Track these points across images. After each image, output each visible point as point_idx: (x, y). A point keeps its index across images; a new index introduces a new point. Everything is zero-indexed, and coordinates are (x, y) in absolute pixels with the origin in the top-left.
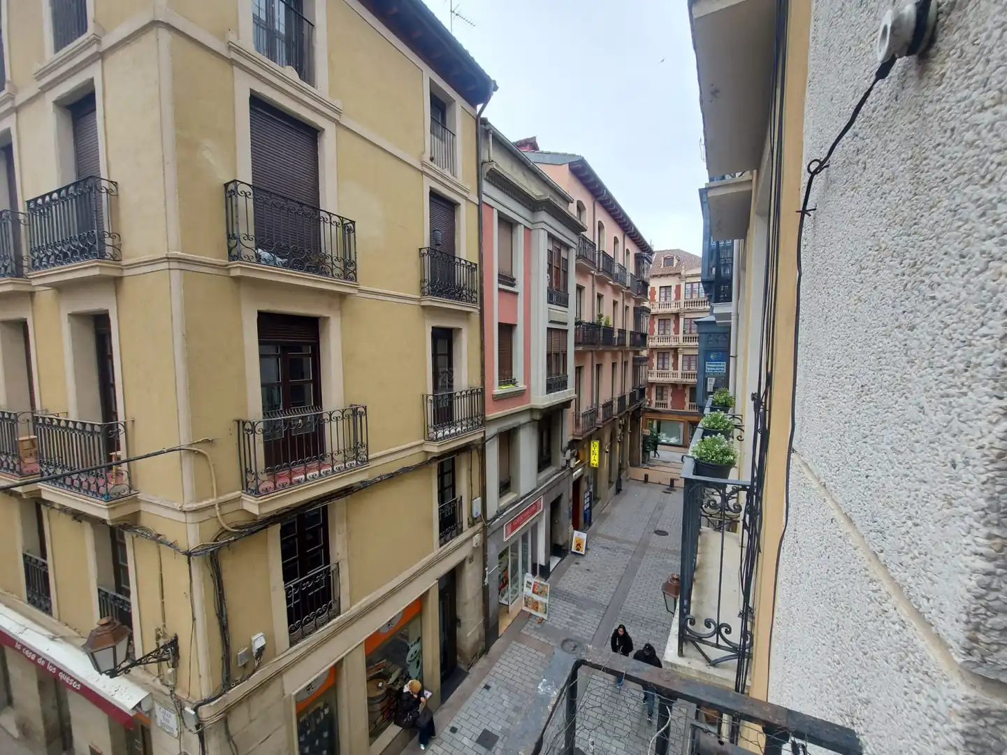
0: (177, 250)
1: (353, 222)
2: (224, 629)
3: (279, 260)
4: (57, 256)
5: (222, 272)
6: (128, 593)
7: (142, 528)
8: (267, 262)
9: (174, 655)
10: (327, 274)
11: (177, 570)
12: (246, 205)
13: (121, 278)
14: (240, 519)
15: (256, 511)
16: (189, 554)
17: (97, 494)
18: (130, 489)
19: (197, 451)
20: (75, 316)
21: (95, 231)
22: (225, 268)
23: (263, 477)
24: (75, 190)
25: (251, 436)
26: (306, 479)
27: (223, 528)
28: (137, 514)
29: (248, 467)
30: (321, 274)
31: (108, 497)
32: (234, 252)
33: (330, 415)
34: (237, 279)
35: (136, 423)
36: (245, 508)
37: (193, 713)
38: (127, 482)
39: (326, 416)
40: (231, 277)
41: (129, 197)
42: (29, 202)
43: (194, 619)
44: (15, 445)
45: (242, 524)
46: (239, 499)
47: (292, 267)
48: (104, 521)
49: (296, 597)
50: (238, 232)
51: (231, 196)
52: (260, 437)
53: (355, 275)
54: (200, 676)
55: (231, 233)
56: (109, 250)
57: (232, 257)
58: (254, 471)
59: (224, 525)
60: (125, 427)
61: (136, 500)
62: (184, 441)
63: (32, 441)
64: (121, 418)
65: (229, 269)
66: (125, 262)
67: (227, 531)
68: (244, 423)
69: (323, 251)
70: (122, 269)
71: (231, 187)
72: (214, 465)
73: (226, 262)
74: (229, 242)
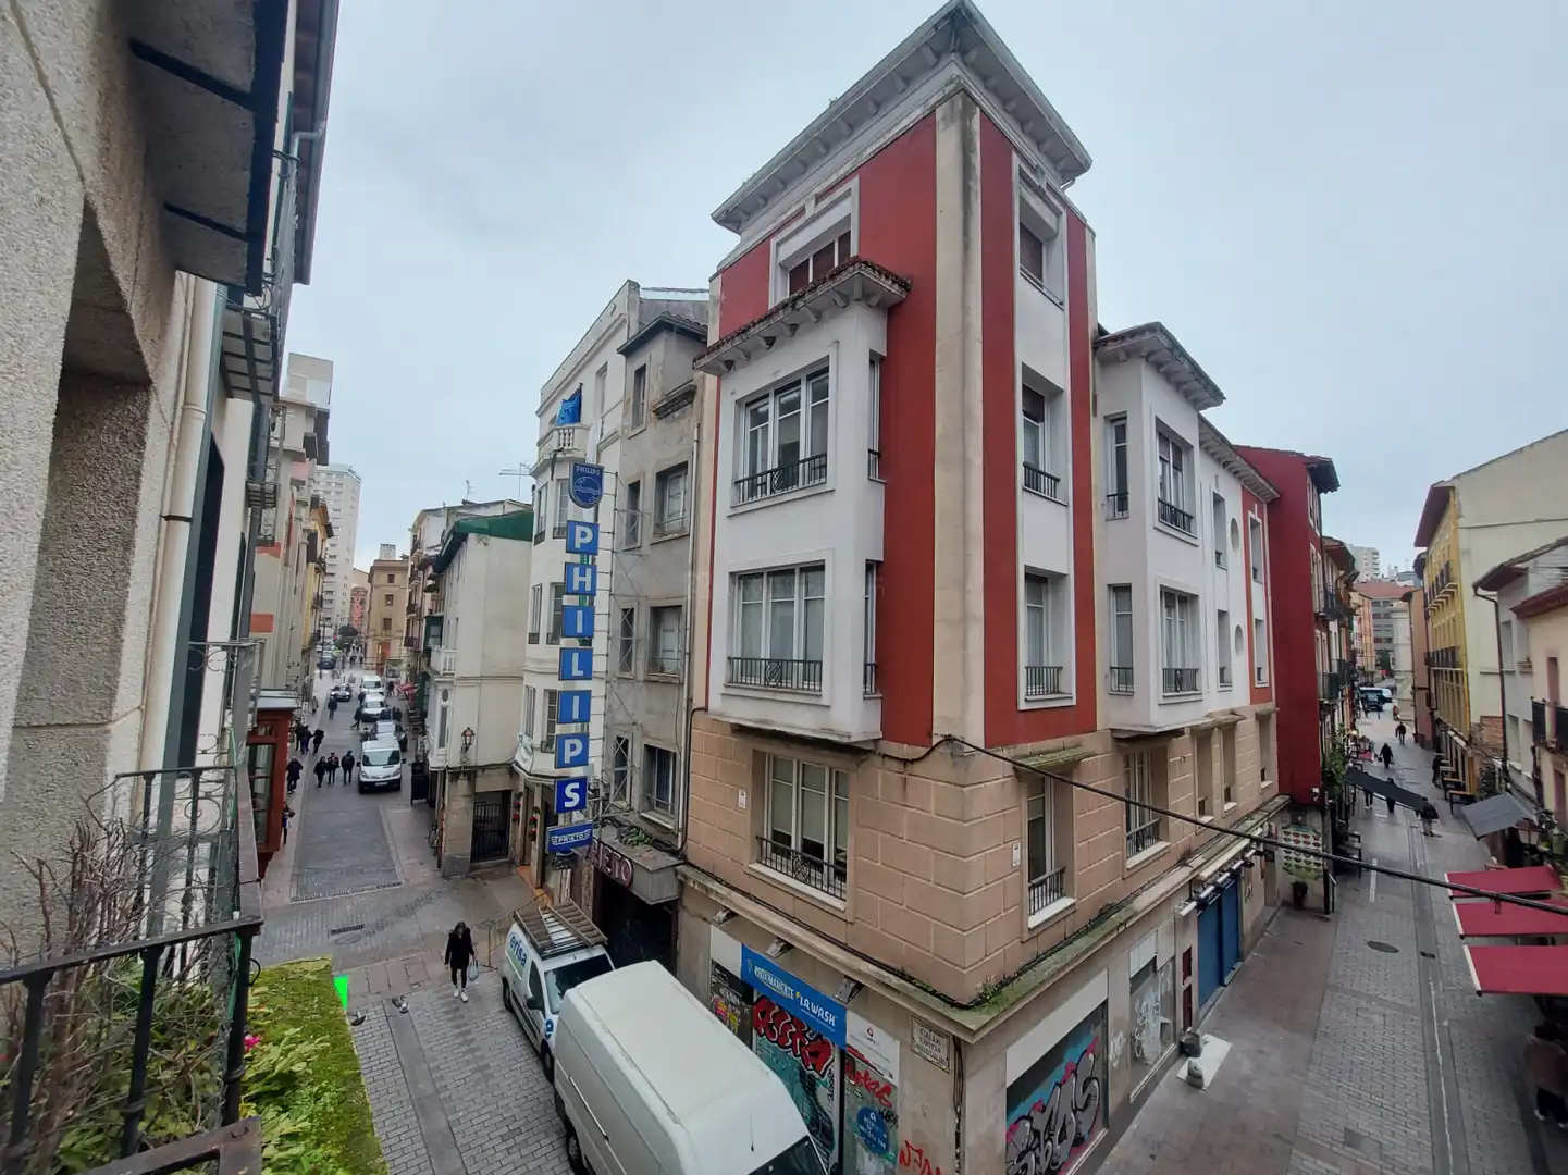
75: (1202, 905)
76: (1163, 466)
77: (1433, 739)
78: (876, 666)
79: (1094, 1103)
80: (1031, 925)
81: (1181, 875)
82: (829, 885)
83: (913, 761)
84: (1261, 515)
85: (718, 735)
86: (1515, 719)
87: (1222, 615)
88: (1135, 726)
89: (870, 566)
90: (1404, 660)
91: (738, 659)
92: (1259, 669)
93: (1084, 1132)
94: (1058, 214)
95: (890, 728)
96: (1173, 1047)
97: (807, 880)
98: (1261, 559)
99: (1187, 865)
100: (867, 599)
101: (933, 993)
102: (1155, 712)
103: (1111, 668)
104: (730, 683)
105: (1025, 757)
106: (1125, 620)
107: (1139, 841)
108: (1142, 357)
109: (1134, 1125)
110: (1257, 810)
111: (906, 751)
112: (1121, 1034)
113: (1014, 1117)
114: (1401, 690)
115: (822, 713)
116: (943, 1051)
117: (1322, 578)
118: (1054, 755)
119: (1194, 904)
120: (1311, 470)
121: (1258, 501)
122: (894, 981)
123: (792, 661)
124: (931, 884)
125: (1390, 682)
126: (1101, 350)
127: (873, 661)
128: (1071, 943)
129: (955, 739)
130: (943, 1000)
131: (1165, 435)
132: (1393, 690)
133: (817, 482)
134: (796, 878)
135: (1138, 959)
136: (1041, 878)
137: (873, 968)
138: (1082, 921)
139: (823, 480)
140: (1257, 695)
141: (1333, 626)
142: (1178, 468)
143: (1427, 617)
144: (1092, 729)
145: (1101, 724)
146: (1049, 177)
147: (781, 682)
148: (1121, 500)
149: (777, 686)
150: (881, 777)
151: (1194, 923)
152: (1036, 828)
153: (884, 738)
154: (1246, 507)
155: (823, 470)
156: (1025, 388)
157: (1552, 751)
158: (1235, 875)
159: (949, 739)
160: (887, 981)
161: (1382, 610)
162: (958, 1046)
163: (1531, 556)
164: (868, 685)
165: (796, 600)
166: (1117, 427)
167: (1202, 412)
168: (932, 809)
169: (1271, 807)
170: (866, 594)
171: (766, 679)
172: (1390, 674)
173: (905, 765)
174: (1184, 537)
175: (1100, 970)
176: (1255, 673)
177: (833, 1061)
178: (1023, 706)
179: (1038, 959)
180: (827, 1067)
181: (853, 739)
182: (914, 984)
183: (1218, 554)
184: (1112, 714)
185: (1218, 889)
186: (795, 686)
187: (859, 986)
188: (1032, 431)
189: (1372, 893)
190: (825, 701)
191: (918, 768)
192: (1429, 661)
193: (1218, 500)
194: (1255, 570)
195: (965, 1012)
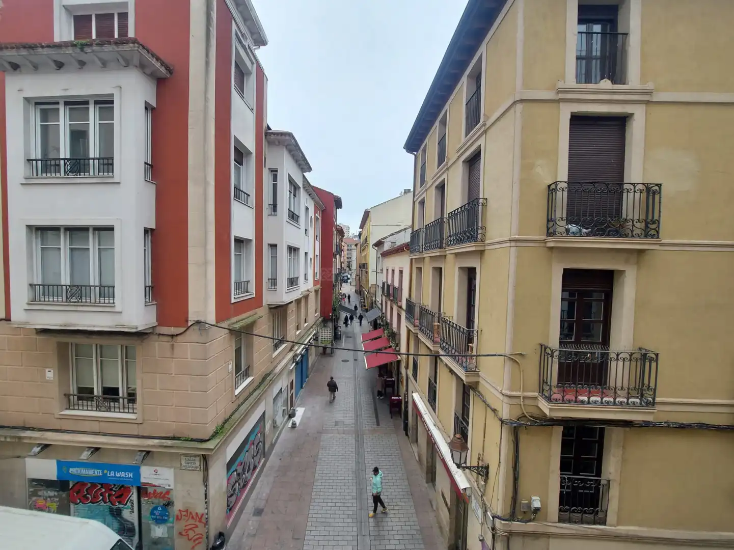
0: (515, 235)
1: (659, 185)
2: (516, 479)
3: (584, 230)
4: (458, 240)
5: (542, 245)
6: (468, 423)
7: (479, 392)
8: (574, 234)
9: (486, 475)
10: (626, 236)
11: (494, 427)
12: (562, 197)
13: (483, 251)
14: (536, 413)
15: (547, 412)
16: (502, 422)
17: (461, 365)
18: (476, 367)
19: (515, 359)
20: (460, 268)
21: (475, 227)
22: (545, 242)
23: (555, 390)
24: (468, 206)
25: (550, 359)
26: (589, 402)
27: (523, 413)
28: (477, 383)
29: (545, 379)
30: (620, 236)
31: (467, 369)
32: (551, 230)
33: (618, 355)
34: (551, 248)
35: (483, 332)
36: (539, 406)
37: (492, 519)
38: (475, 364)
39: (613, 356)
40: (548, 247)
41: (492, 206)
42: (449, 214)
43: (500, 462)
44: (433, 326)
45: (537, 416)
46: (535, 398)
47: (594, 235)
48: (462, 380)
49: (568, 487)
50: (555, 216)
51: (552, 193)
52: (556, 361)
53: (658, 232)
54: (498, 499)
55: (550, 218)
56: (480, 236)
57: (549, 234)
58: (549, 383)
59: (525, 412)
60: (477, 333)
61: (478, 375)
62: (508, 352)
63: (438, 325)
64: (476, 328)
65: (546, 243)
66: (487, 242)
67: (525, 416)
68: (545, 348)
69: (624, 216)
70: (485, 246)
71: (553, 187)
72: (523, 371)
73: (544, 237)
74: (548, 223)
75: (297, 364)
76: (290, 194)
77: (359, 292)
78: (152, 287)
79: (260, 451)
80: (236, 394)
81: (291, 354)
82: (124, 408)
83: (177, 335)
84: (319, 216)
85: (22, 336)
86: (378, 286)
87: (306, 253)
88: (277, 302)
89: (146, 231)
90: (354, 266)
91: (39, 285)
92: (316, 273)
93: (256, 464)
94: (253, 63)
95: (162, 319)
96: (287, 416)
97: (109, 409)
98: (319, 233)
99: (292, 350)
100: (145, 249)
101: (192, 440)
102: (284, 295)
103: (269, 279)
104: (33, 301)
105: (234, 323)
106: (274, 259)
107: (276, 346)
108: (284, 146)
109: (274, 451)
110: (314, 324)
111: (173, 330)
112: (270, 421)
113: (230, 473)
114: (352, 276)
115: (117, 317)
116: (198, 463)
117: (336, 239)
118: (246, 320)
119: (295, 364)
120: (335, 201)
121: (319, 210)
122: (169, 442)
123: (90, 286)
124: (189, 392)
125: (350, 272)
126: (268, 137)
127: (150, 285)
128: (252, 394)
129: (201, 322)
130: (197, 441)
131: (291, 181)
132: (351, 275)
133: (106, 174)
134: (100, 411)
135: (276, 391)
136: (240, 372)
137: (156, 441)
138: (256, 384)
139: (110, 174)
140: (315, 283)
141: (338, 256)
142: (295, 196)
143: (361, 252)
144: (262, 306)
145: (264, 303)
146: (248, 42)
147: (81, 298)
148: (274, 207)
149: (78, 302)
150: (158, 346)
151: (294, 371)
152: (238, 352)
153: (159, 325)
154: (315, 212)
155: (111, 167)
156: (235, 148)
157: (385, 296)
158: (307, 350)
159: (198, 322)
160: (165, 445)
161: (349, 248)
162: (205, 458)
163: (385, 238)
164: (147, 298)
165: (91, 247)
166: (273, 174)
167: (304, 174)
168: (189, 357)
169: (318, 322)
170: (145, 246)
171: (67, 298)
172: (350, 270)
173: (172, 338)
174: (296, 225)
175: (263, 401)
176: (315, 274)
177: (133, 494)
178: (233, 301)
179: (239, 406)
180: (129, 498)
181: (139, 329)
182: (181, 440)
183: (306, 230)
184: (269, 298)
185: (302, 356)
186: (93, 301)
187: (148, 452)
188: (238, 170)
189: (343, 344)
190: (118, 309)
191: (179, 338)
192: (360, 267)
193: (307, 209)
194: (317, 236)
195: (208, 443)
